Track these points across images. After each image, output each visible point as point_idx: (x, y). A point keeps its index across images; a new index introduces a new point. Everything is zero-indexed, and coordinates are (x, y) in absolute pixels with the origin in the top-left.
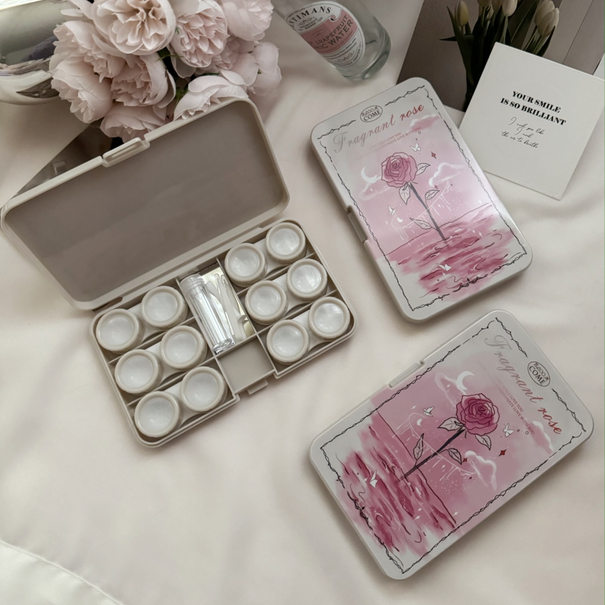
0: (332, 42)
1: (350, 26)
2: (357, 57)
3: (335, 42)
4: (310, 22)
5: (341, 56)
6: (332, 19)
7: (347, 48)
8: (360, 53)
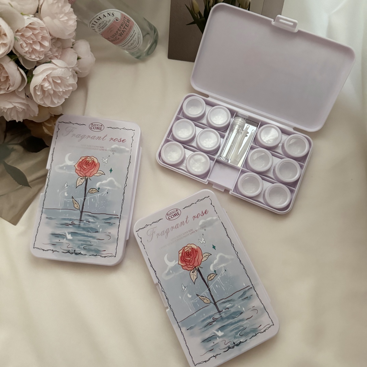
0: (121, 35)
1: (129, 23)
2: (138, 42)
3: (122, 34)
4: (103, 24)
5: (129, 43)
6: (117, 20)
7: (131, 37)
8: (140, 39)
